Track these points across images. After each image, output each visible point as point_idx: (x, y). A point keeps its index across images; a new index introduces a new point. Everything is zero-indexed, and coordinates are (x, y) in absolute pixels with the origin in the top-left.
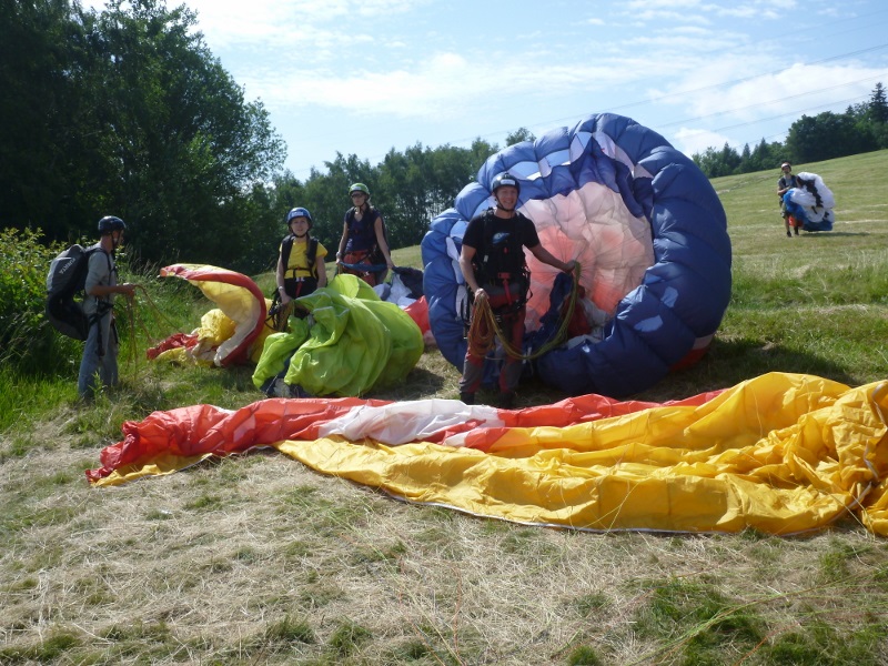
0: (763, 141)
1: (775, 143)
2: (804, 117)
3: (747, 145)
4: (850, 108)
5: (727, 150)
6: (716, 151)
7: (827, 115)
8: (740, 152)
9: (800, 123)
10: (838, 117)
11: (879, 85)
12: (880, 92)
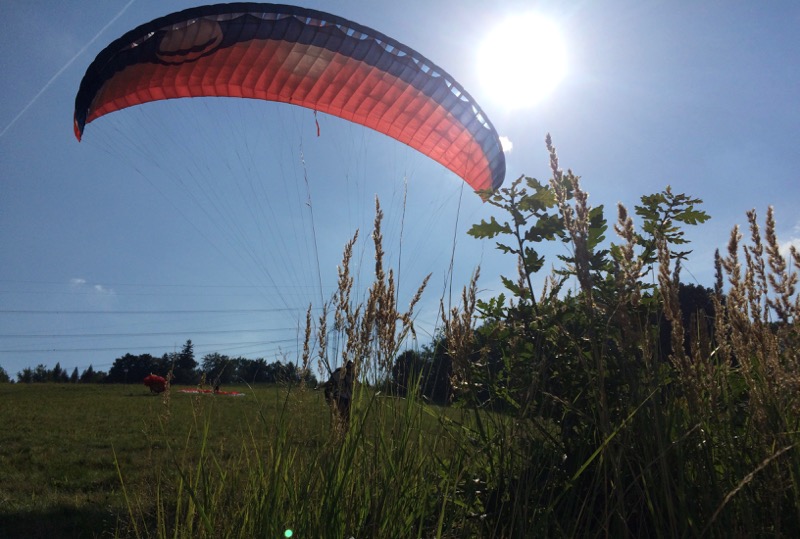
0: (91, 368)
1: (100, 372)
2: (128, 355)
3: (76, 370)
4: (166, 355)
5: (57, 369)
6: (47, 369)
7: (146, 357)
8: (70, 374)
9: (124, 359)
10: (154, 359)
11: (189, 342)
12: (189, 347)
